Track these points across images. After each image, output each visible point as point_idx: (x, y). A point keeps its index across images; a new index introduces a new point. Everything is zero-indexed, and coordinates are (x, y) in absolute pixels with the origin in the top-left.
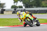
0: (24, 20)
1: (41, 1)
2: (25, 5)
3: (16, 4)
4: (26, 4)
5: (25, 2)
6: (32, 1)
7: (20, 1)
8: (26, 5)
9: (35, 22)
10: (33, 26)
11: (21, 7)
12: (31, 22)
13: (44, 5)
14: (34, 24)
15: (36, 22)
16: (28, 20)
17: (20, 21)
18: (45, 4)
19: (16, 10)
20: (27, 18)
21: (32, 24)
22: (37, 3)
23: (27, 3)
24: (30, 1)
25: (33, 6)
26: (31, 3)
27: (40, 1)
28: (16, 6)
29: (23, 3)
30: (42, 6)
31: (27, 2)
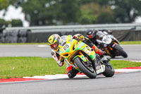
0: (72, 58)
1: (79, 4)
2: (29, 17)
3: (4, 15)
4: (33, 15)
5: (31, 8)
6: (50, 5)
7: (16, 4)
8: (31, 18)
9: (102, 64)
10: (97, 76)
11: (19, 23)
12: (90, 66)
13: (86, 16)
14: (98, 72)
15: (104, 66)
16: (81, 60)
17: (59, 62)
18: (90, 14)
19: (4, 32)
20: (79, 52)
21: (92, 70)
22: (64, 10)
23: (36, 12)
24: (44, 6)
25: (54, 21)
26: (48, 9)
27: (76, 5)
28: (3, 20)
29: (24, 11)
30: (80, 19)
31: (36, 9)
